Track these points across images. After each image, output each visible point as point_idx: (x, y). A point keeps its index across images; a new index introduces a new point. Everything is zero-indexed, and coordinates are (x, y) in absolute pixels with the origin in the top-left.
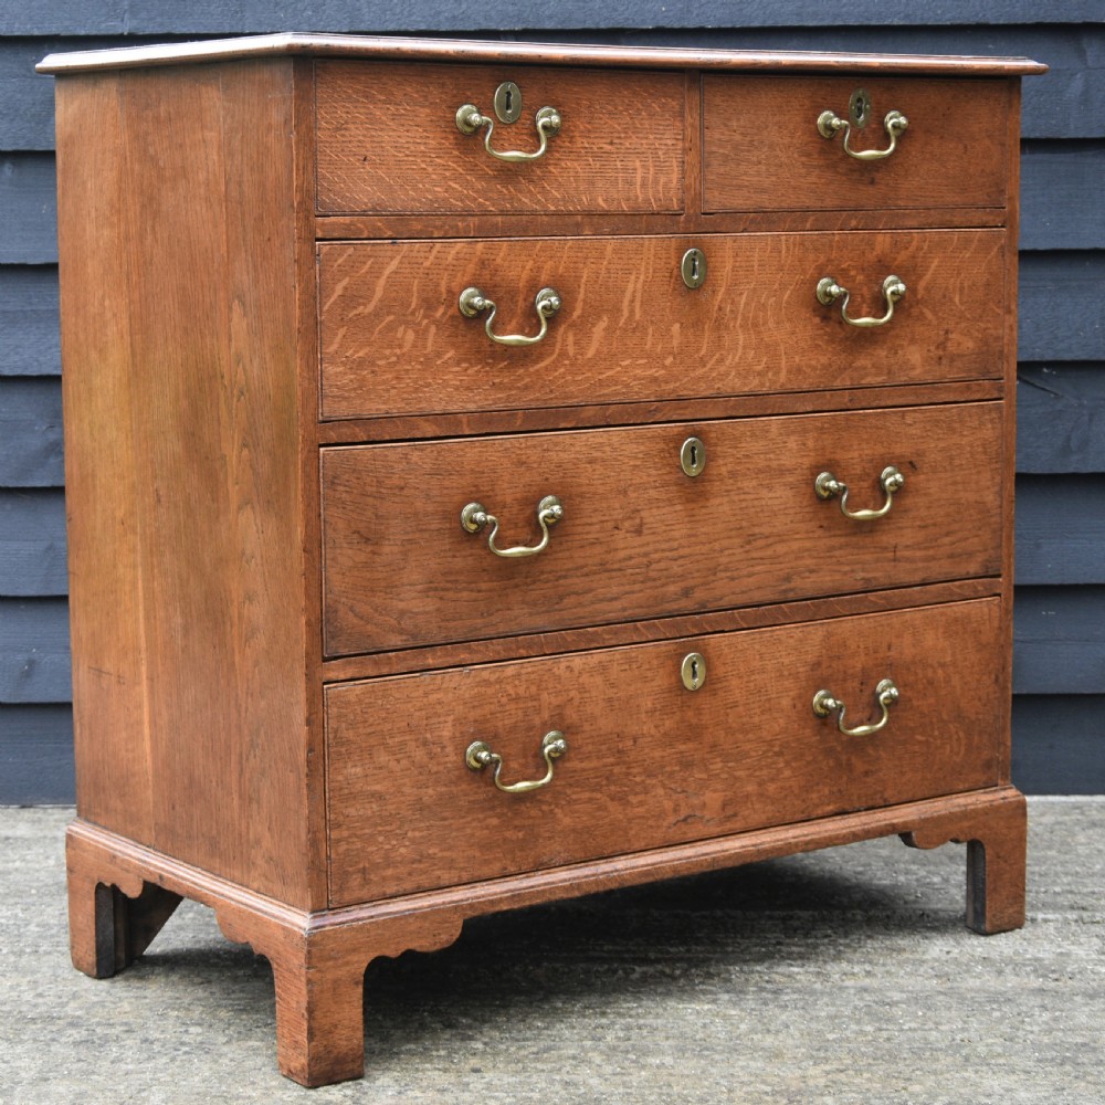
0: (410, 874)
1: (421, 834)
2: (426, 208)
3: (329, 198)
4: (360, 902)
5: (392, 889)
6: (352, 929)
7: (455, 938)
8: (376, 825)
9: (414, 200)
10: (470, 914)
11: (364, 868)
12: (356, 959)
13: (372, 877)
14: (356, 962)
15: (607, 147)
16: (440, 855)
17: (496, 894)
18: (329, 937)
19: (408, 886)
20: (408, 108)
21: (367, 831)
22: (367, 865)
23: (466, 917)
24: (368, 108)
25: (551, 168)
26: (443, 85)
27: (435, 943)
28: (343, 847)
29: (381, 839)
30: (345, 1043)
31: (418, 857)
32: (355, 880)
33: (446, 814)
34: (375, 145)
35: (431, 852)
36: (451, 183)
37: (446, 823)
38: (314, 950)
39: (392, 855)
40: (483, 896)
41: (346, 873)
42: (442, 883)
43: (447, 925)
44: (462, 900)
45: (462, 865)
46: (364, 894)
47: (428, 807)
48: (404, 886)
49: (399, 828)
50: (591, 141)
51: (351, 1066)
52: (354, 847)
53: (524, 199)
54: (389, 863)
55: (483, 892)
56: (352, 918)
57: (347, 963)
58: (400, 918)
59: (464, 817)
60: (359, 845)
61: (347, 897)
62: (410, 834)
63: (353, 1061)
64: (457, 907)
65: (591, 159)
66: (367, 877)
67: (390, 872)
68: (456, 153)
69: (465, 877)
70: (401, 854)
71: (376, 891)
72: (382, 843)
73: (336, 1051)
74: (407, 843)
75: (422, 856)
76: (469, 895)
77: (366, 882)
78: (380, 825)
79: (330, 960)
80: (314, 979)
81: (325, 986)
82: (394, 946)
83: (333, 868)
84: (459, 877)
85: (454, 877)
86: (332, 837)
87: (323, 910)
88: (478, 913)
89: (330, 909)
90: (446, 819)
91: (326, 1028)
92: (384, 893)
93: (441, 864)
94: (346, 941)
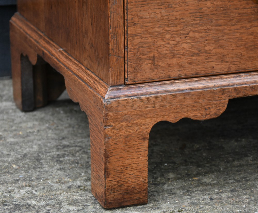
0: (190, 64)
1: (200, 35)
4: (149, 82)
5: (174, 74)
7: (221, 112)
8: (165, 26)
10: (234, 95)
11: (154, 57)
12: (143, 122)
13: (160, 63)
14: (143, 124)
16: (214, 51)
18: (122, 105)
19: (189, 72)
21: (157, 30)
22: (156, 55)
23: (231, 98)
27: (206, 114)
28: (138, 40)
29: (168, 36)
30: (133, 180)
31: (197, 52)
32: (147, 65)
33: (219, 22)
35: (207, 48)
37: (220, 28)
38: (110, 114)
39: (177, 49)
40: (246, 84)
41: (140, 59)
42: (215, 72)
43: (216, 102)
44: (229, 85)
45: (231, 60)
46: (154, 75)
47: (207, 15)
48: (185, 72)
49: (183, 29)
51: (137, 196)
52: (146, 41)
54: (174, 54)
55: (245, 80)
56: (141, 92)
57: (136, 125)
58: (179, 95)
59: (234, 25)
60: (150, 40)
61: (140, 77)
62: (191, 34)
64: (223, 90)
66: (156, 63)
67: (174, 61)
69: (233, 68)
70: (184, 49)
71: (162, 74)
72: (169, 39)
73: (126, 186)
74: (189, 41)
75: (200, 51)
76: (234, 82)
77: (155, 66)
78: (168, 27)
79: (122, 121)
80: (110, 134)
81: (119, 140)
82: (173, 115)
83: (130, 55)
84: (229, 68)
85: (224, 67)
86: (129, 32)
87: (121, 85)
88: (240, 95)
89: (126, 85)
90: (220, 25)
91: (119, 168)
92: (169, 76)
93: (214, 58)
94: (136, 108)
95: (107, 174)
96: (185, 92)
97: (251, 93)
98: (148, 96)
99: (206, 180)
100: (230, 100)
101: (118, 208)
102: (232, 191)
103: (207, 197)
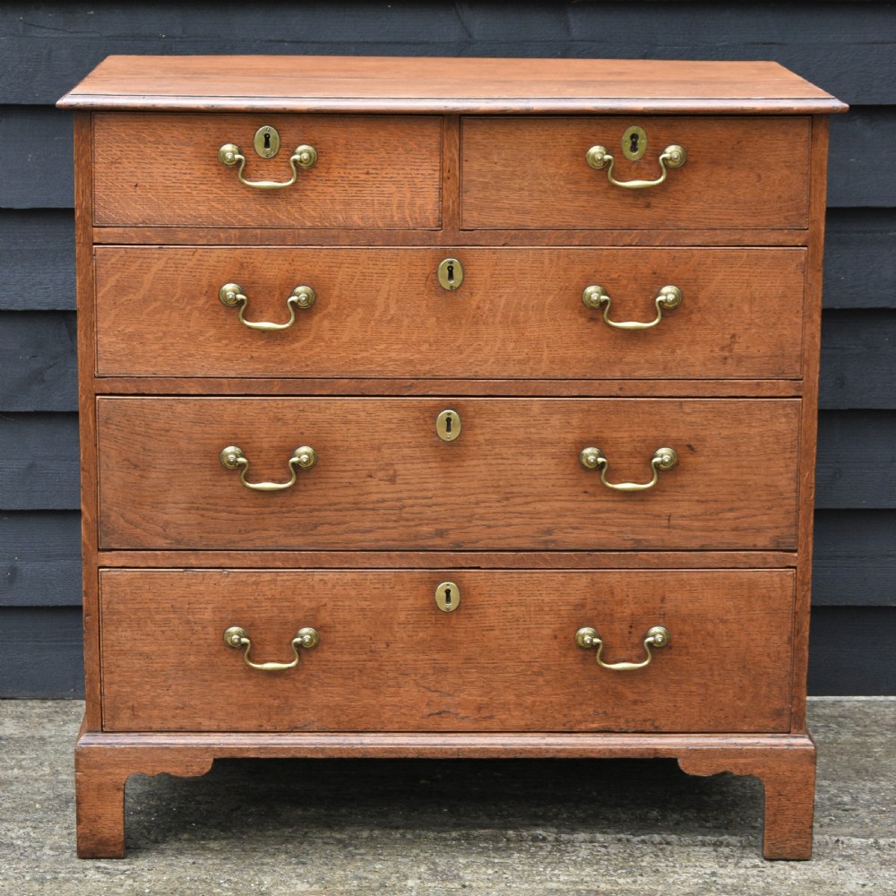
0: (173, 717)
1: (184, 689)
2: (191, 222)
3: (105, 213)
4: (128, 731)
5: (155, 727)
6: (113, 750)
7: (206, 771)
8: (144, 676)
9: (179, 216)
10: (220, 755)
11: (133, 706)
12: (118, 771)
13: (140, 714)
14: (118, 774)
15: (363, 177)
16: (200, 706)
17: (245, 744)
18: (94, 752)
19: (172, 725)
20: (175, 147)
21: (136, 680)
22: (136, 705)
23: (216, 757)
24: (139, 147)
25: (308, 193)
26: (207, 130)
27: (188, 772)
28: (115, 687)
29: (148, 687)
30: (108, 831)
31: (181, 706)
32: (126, 714)
33: (205, 677)
34: (145, 174)
35: (193, 703)
36: (213, 203)
37: (206, 683)
38: (82, 759)
39: (158, 701)
40: (234, 744)
41: (119, 708)
42: (203, 728)
43: (198, 760)
44: (214, 744)
45: (221, 717)
46: (133, 725)
47: (191, 670)
48: (168, 725)
49: (164, 681)
50: (348, 171)
51: (112, 849)
52: (124, 690)
53: (281, 217)
54: (155, 706)
55: (234, 741)
56: (116, 741)
57: (110, 774)
58: (157, 749)
59: (222, 682)
60: (128, 689)
61: (118, 725)
62: (173, 687)
63: (114, 845)
64: (208, 749)
65: (347, 186)
66: (136, 713)
67: (156, 712)
68: (218, 181)
69: (224, 726)
70: (165, 701)
71: (142, 725)
72: (149, 690)
73: (99, 836)
74: (171, 694)
75: (185, 705)
76: (222, 741)
77: (134, 716)
78: (148, 678)
79: (94, 768)
80: (81, 780)
81: (91, 787)
82: (150, 768)
83: (106, 702)
84: (218, 726)
85: (213, 724)
86: (105, 680)
87: (97, 732)
88: (227, 755)
89: (103, 731)
90: (207, 681)
91: (91, 817)
92: (151, 728)
93: (201, 714)
94: (110, 757)
95: (79, 821)
96: (164, 746)
97: (239, 755)
98: (123, 746)
99: (213, 845)
100: (215, 760)
101: (92, 858)
102: (224, 859)
103: (191, 861)
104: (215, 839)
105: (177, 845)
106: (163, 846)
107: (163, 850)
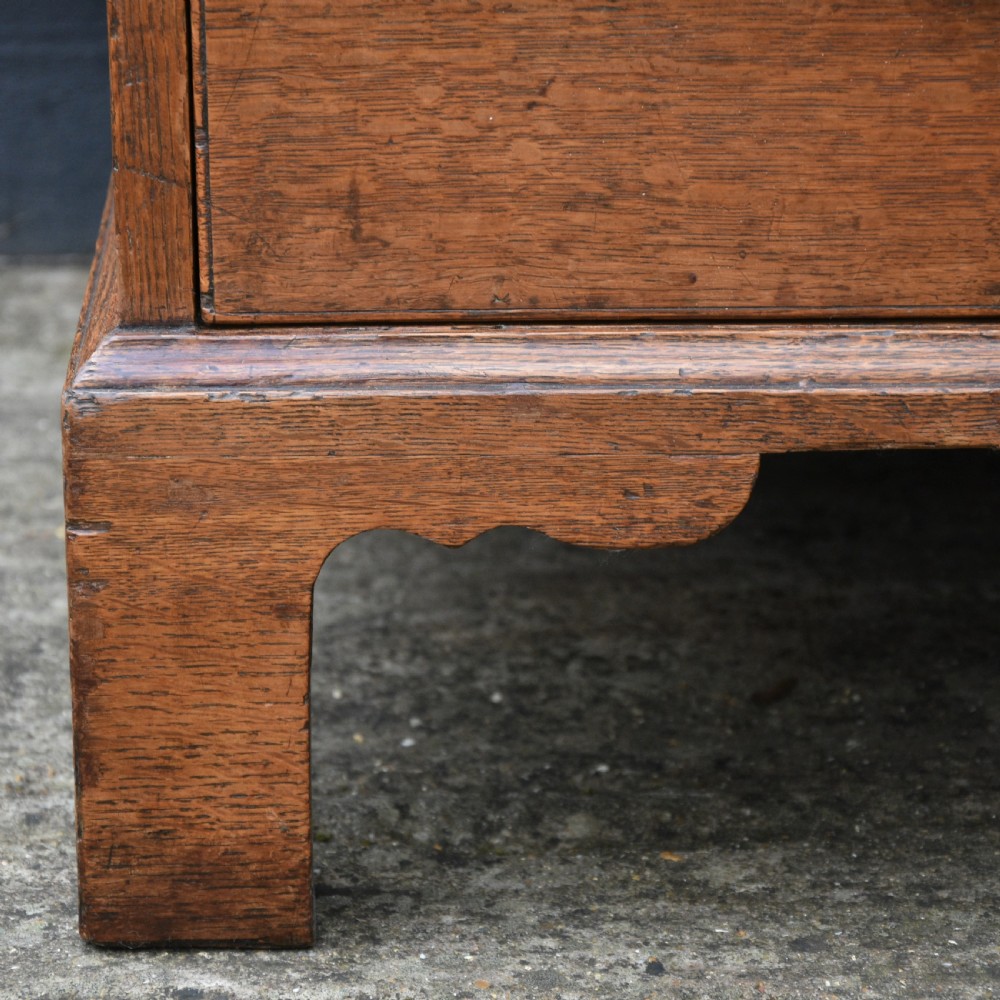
0: (557, 246)
1: (613, 100)
4: (329, 320)
5: (464, 296)
6: (260, 412)
7: (720, 517)
8: (408, 39)
10: (793, 436)
11: (354, 193)
12: (279, 522)
13: (389, 231)
14: (279, 535)
16: (694, 190)
17: (922, 379)
18: (161, 426)
19: (551, 287)
21: (366, 54)
22: (368, 188)
23: (775, 447)
27: (632, 522)
28: (262, 98)
29: (429, 95)
30: (229, 816)
31: (596, 188)
32: (316, 235)
33: (723, 40)
35: (654, 174)
37: (725, 71)
38: (99, 463)
40: (864, 381)
42: (705, 300)
43: (684, 461)
44: (766, 381)
45: (795, 247)
46: (353, 287)
48: (532, 288)
51: (253, 901)
52: (308, 109)
54: (464, 189)
55: (866, 365)
56: (271, 370)
57: (238, 533)
58: (479, 405)
59: (808, 63)
60: (332, 106)
61: (278, 289)
62: (559, 94)
63: (262, 883)
66: (367, 228)
67: (469, 224)
69: (809, 292)
70: (519, 167)
71: (400, 286)
72: (433, 111)
73: (189, 839)
74: (550, 128)
76: (801, 366)
77: (362, 244)
78: (429, 43)
79: (167, 507)
80: (100, 568)
81: (144, 600)
82: (441, 504)
83: (218, 173)
84: (784, 288)
85: (759, 285)
86: (212, 58)
87: (173, 324)
88: (829, 437)
89: (200, 323)
90: (728, 60)
91: (151, 747)
92: (443, 303)
93: (699, 228)
94: (237, 450)
95: (87, 766)
96: (511, 391)
97: (893, 436)
98: (304, 395)
100: (765, 459)
101: (153, 948)
102: (799, 945)
103: (641, 957)
104: (723, 840)
105: (550, 874)
106: (486, 879)
107: (492, 899)
